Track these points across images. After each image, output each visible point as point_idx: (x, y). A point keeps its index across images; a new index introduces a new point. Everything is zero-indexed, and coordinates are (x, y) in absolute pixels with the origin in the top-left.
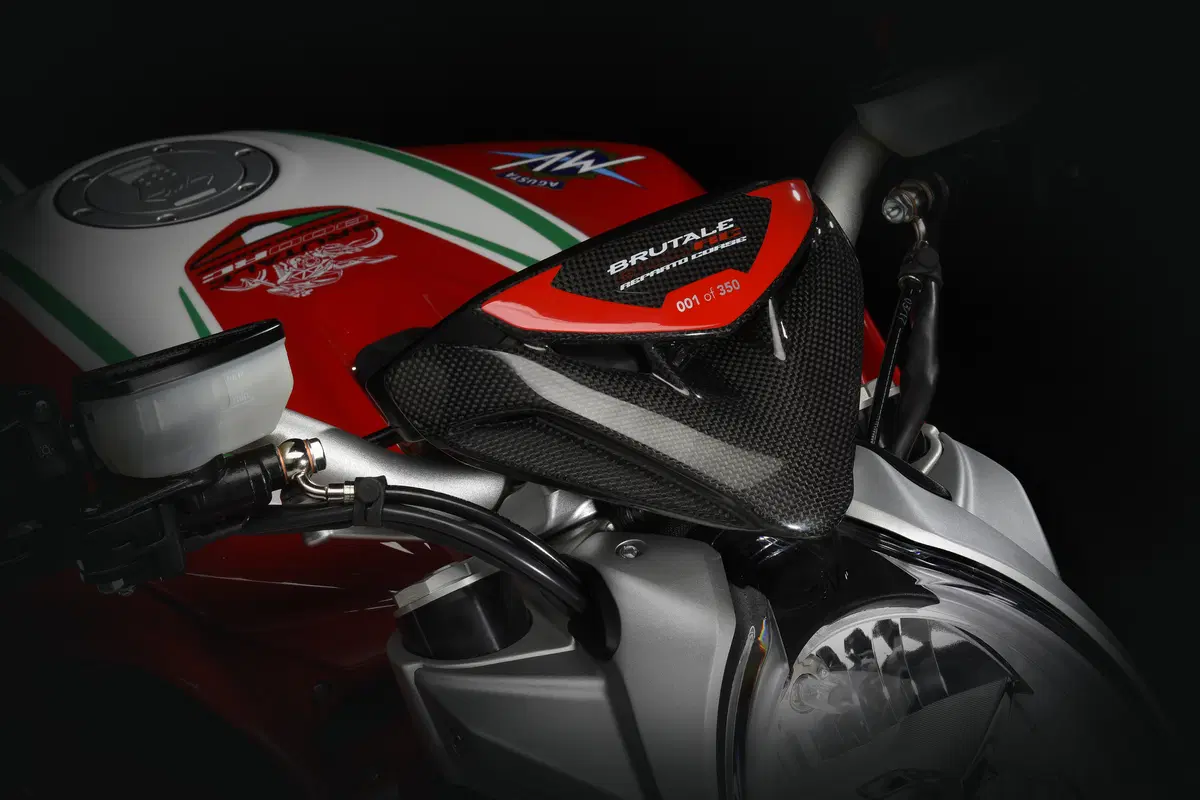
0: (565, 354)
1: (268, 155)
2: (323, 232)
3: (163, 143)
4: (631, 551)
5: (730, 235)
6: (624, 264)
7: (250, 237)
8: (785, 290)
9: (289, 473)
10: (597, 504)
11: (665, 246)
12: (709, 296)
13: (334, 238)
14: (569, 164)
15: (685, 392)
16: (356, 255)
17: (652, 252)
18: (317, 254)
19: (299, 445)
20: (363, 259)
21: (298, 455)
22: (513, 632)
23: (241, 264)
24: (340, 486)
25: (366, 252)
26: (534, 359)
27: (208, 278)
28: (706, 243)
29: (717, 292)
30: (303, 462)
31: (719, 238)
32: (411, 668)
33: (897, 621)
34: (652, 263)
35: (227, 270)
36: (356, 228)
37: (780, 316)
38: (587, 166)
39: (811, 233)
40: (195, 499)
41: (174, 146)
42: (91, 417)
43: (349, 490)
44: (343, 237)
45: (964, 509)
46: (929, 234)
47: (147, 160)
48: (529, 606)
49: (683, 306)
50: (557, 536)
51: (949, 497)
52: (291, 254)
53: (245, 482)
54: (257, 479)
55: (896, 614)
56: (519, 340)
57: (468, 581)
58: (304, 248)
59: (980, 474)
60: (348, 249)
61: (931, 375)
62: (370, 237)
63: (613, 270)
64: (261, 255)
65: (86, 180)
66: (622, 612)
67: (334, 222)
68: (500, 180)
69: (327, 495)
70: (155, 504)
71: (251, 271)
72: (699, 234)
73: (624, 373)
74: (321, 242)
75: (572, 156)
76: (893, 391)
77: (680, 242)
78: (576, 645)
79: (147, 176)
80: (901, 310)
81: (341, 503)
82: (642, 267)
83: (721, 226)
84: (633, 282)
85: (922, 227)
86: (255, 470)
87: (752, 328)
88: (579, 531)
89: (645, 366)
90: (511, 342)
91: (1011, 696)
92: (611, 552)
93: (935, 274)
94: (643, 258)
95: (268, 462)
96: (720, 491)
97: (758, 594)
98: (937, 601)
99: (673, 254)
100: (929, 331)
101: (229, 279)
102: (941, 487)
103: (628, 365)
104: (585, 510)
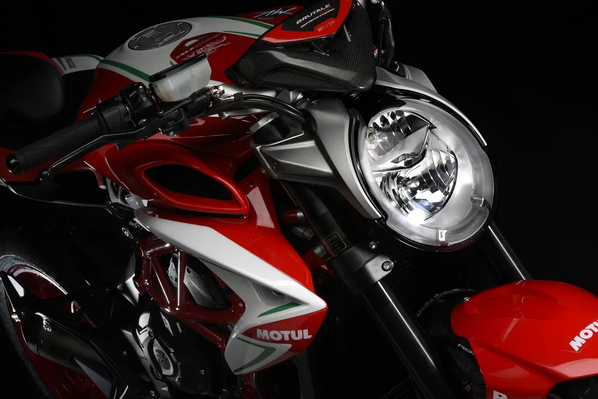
0: (288, 49)
1: (187, 23)
2: (208, 40)
3: (156, 26)
4: (316, 104)
5: (329, 8)
6: (301, 20)
7: (187, 45)
8: (348, 22)
9: (215, 96)
10: (303, 94)
11: (311, 14)
12: (326, 26)
13: (212, 41)
14: (276, 13)
15: (324, 54)
16: (219, 44)
17: (308, 16)
18: (208, 46)
19: (216, 87)
20: (221, 45)
21: (216, 90)
22: (285, 133)
23: (186, 52)
24: (230, 97)
25: (222, 43)
26: (279, 52)
27: (178, 57)
28: (323, 11)
29: (329, 25)
30: (218, 92)
31: (327, 10)
32: (258, 148)
33: (395, 112)
34: (309, 19)
35: (182, 54)
36: (218, 37)
37: (348, 30)
38: (281, 12)
39: (352, 6)
40: (189, 106)
41: (159, 26)
42: (156, 86)
43: (233, 98)
44: (214, 40)
45: (409, 79)
46: (385, 6)
47: (153, 31)
48: (289, 127)
49: (320, 30)
50: (295, 103)
51: (404, 76)
52: (200, 47)
53: (203, 99)
54: (206, 99)
55: (394, 110)
56: (274, 47)
57: (270, 121)
58: (204, 45)
59: (411, 72)
60: (217, 43)
61: (393, 44)
62: (222, 39)
63: (298, 23)
64: (192, 48)
65: (136, 39)
66: (316, 120)
67: (211, 37)
68: (256, 19)
69: (227, 100)
70: (178, 109)
71: (190, 53)
72: (320, 9)
73: (306, 52)
74: (208, 43)
75: (276, 11)
76: (383, 52)
77: (316, 12)
78: (304, 133)
79: (154, 35)
80: (381, 27)
81: (230, 102)
82: (306, 21)
83: (326, 6)
84: (304, 25)
85: (383, 3)
86: (205, 96)
87: (340, 34)
88: (300, 102)
89: (312, 49)
90: (272, 48)
91: (430, 130)
92: (310, 105)
93: (389, 16)
94: (306, 18)
95: (208, 93)
96: (339, 80)
97: (354, 109)
98: (405, 104)
99: (314, 16)
100: (391, 33)
101: (183, 57)
102: (402, 74)
103: (307, 49)
104: (300, 96)
